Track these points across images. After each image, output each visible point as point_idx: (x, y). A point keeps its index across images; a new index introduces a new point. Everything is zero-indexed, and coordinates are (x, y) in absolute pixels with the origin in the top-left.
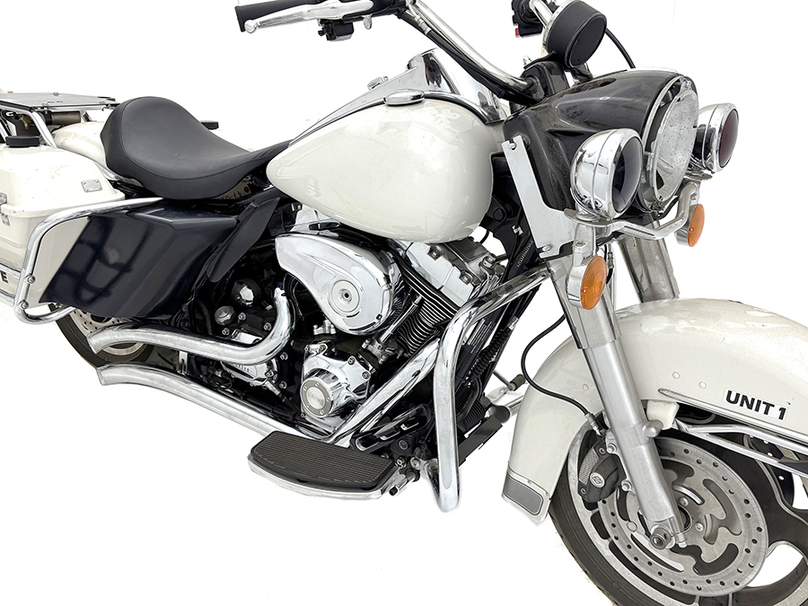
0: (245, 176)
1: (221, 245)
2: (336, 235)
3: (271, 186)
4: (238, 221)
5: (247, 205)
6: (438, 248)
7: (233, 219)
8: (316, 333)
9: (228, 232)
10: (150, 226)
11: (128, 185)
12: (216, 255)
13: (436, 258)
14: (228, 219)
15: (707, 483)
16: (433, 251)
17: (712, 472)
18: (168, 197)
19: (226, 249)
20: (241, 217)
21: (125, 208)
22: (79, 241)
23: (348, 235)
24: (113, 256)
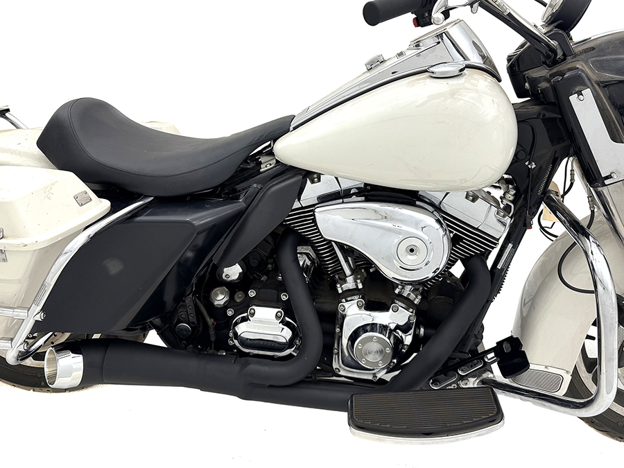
2: (363, 198)
8: (340, 291)
13: (473, 201)
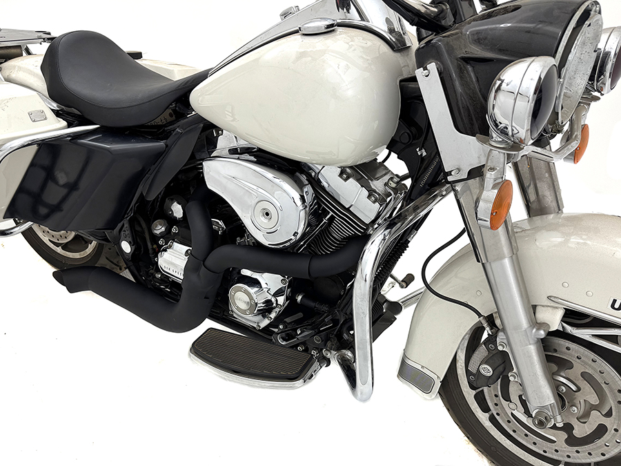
0: (171, 104)
1: (153, 167)
3: (194, 113)
4: (167, 146)
5: (174, 131)
6: (348, 170)
7: (162, 144)
9: (159, 156)
10: (91, 151)
11: (69, 114)
12: (149, 177)
14: (158, 144)
15: (584, 375)
16: (344, 174)
17: (590, 366)
18: (105, 124)
19: (158, 171)
20: (169, 141)
21: (68, 135)
22: (32, 165)
23: (265, 158)
24: (62, 178)
